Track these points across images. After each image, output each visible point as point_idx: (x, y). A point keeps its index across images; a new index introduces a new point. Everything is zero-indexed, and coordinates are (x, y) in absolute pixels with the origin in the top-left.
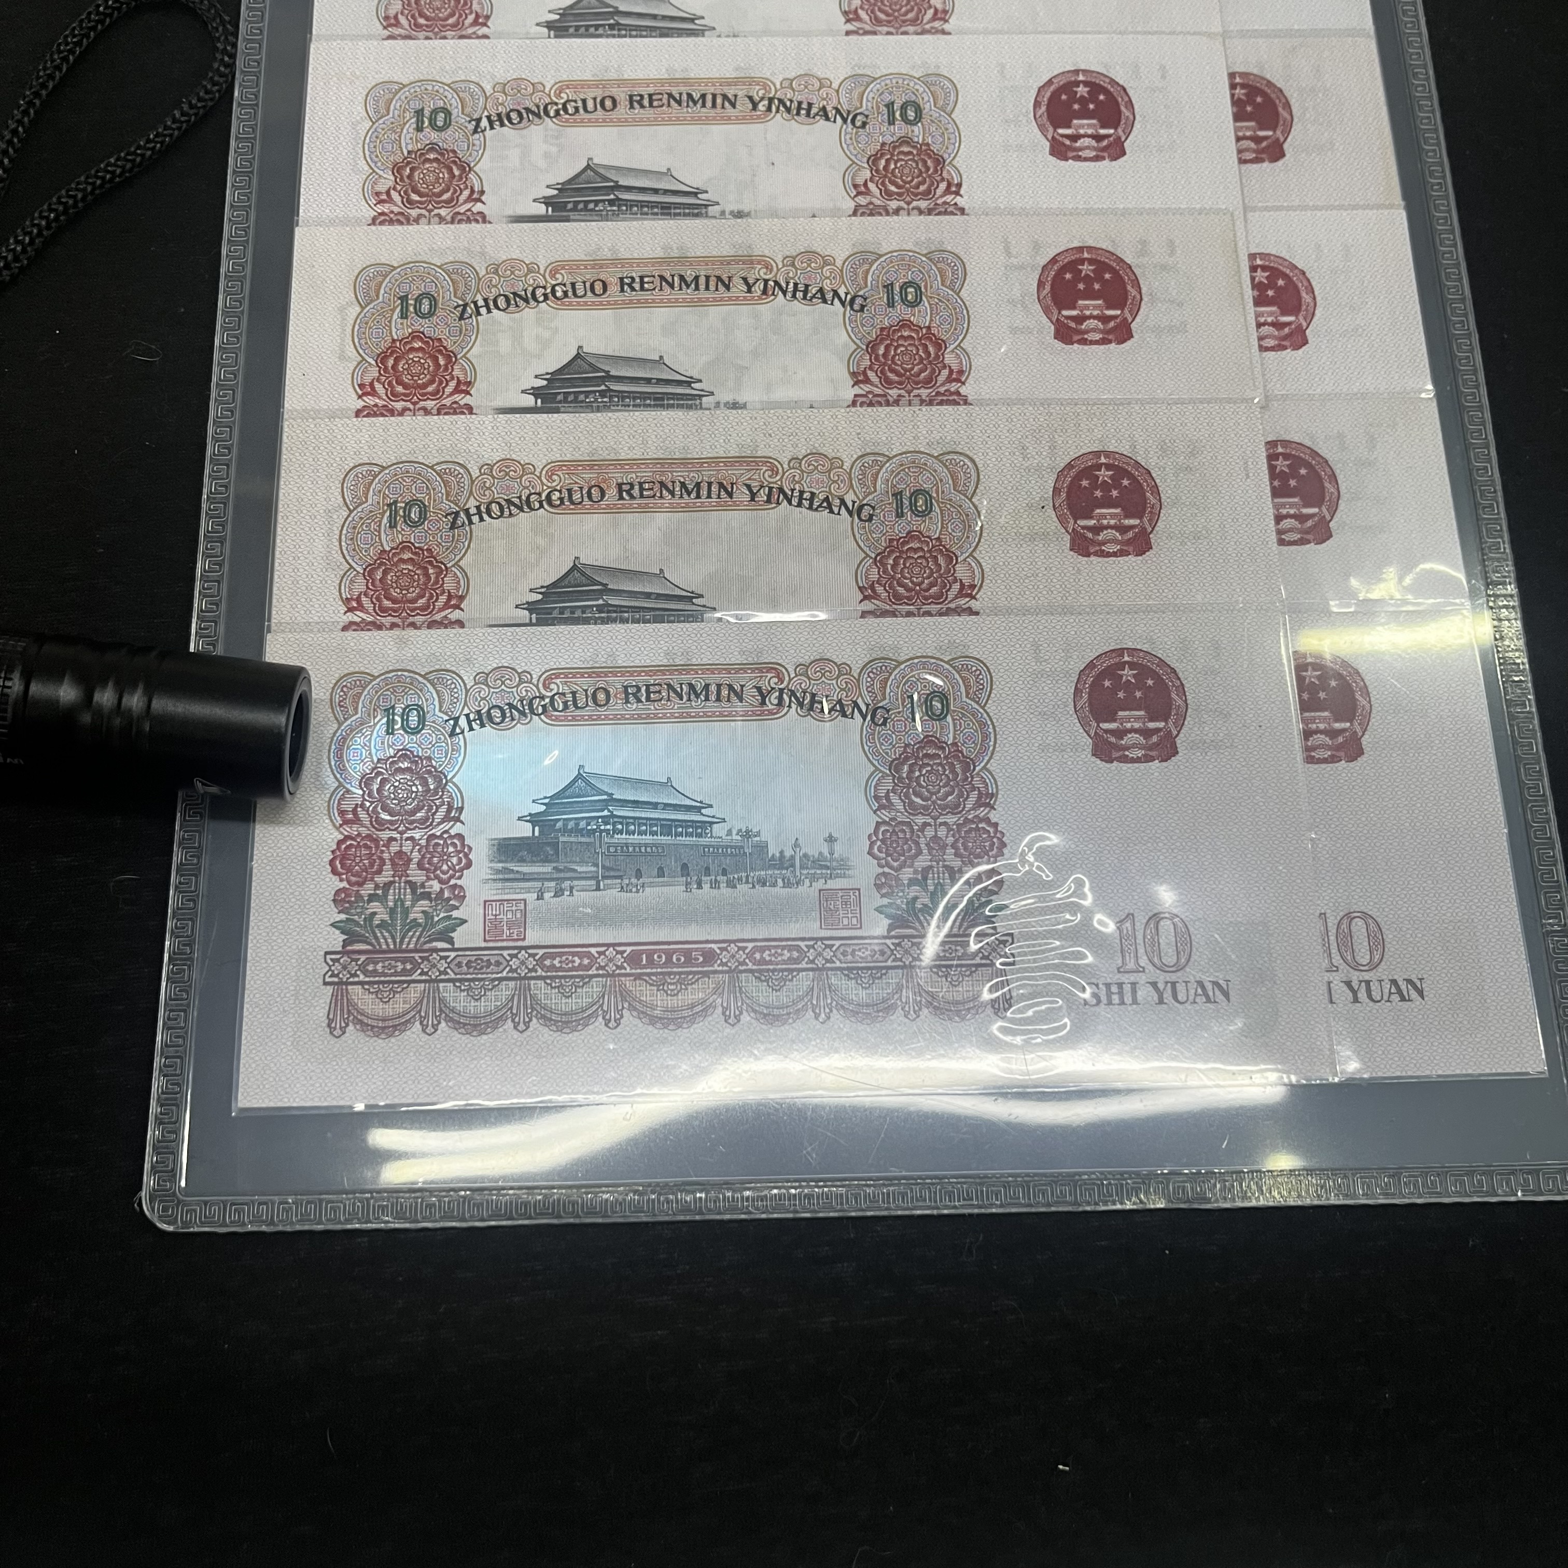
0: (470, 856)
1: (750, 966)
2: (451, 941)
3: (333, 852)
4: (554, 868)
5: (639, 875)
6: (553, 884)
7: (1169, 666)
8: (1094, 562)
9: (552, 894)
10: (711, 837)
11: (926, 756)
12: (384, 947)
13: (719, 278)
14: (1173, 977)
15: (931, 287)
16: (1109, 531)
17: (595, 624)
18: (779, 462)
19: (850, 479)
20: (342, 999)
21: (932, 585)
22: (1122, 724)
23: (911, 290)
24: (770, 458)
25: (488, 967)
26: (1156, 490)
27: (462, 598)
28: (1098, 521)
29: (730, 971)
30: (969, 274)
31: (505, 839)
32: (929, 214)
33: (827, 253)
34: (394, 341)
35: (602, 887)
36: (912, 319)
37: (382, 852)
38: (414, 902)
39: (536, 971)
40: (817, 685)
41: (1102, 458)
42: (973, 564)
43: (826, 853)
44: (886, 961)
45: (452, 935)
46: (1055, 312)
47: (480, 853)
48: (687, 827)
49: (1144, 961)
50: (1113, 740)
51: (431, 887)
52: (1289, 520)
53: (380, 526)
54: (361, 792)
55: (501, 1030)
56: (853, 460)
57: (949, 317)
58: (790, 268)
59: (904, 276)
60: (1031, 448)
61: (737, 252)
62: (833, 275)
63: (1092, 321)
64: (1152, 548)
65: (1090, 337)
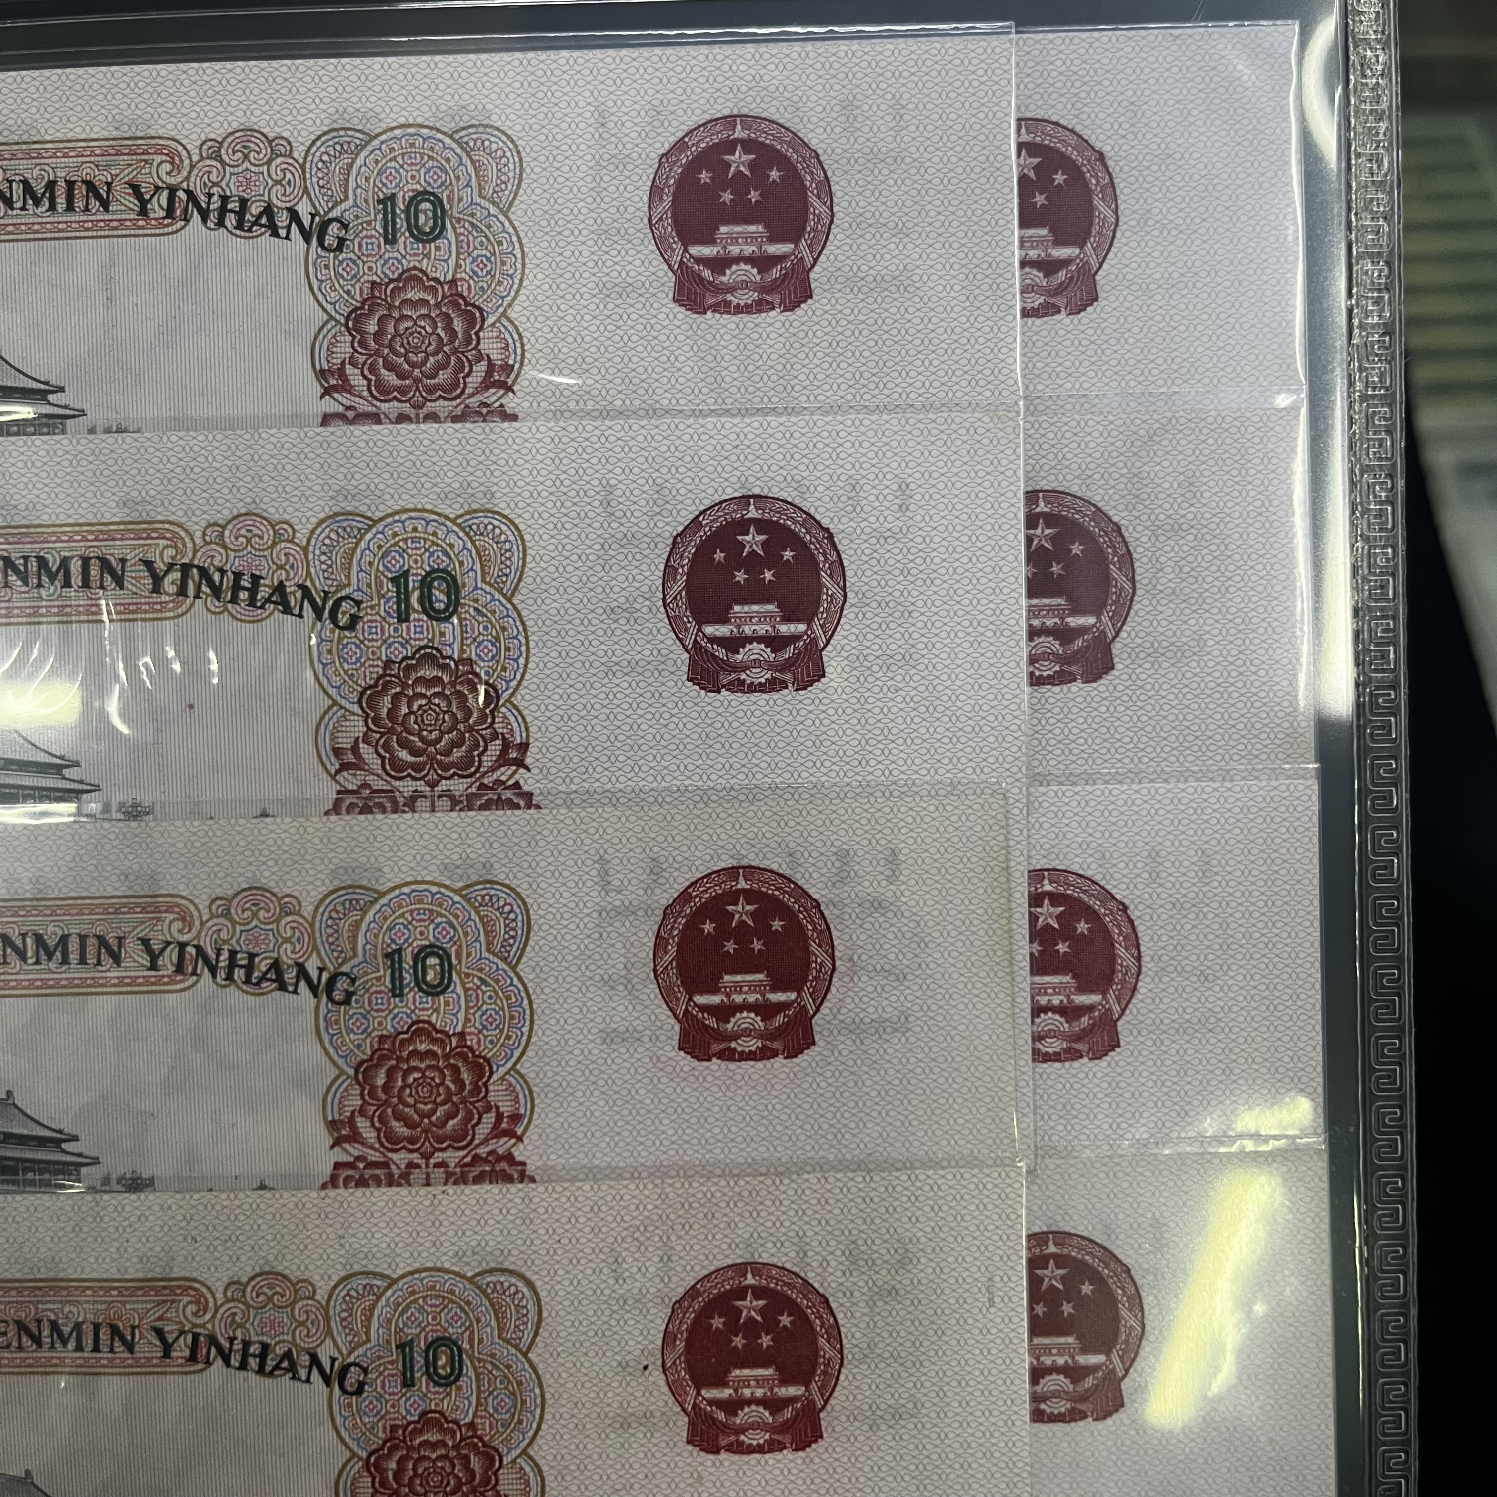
8: (726, 1464)
13: (102, 941)
15: (469, 955)
16: (754, 1407)
18: (209, 1288)
19: (327, 1319)
23: (432, 961)
24: (195, 1280)
26: (835, 1333)
28: (736, 1390)
30: (535, 928)
32: (470, 807)
33: (287, 891)
36: (433, 1019)
41: (749, 1276)
42: (528, 1469)
46: (683, 997)
52: (1054, 1376)
56: (332, 1284)
57: (497, 1013)
58: (222, 920)
59: (421, 933)
60: (630, 1260)
61: (130, 888)
62: (297, 934)
63: (745, 1014)
64: (821, 1437)
65: (740, 1045)
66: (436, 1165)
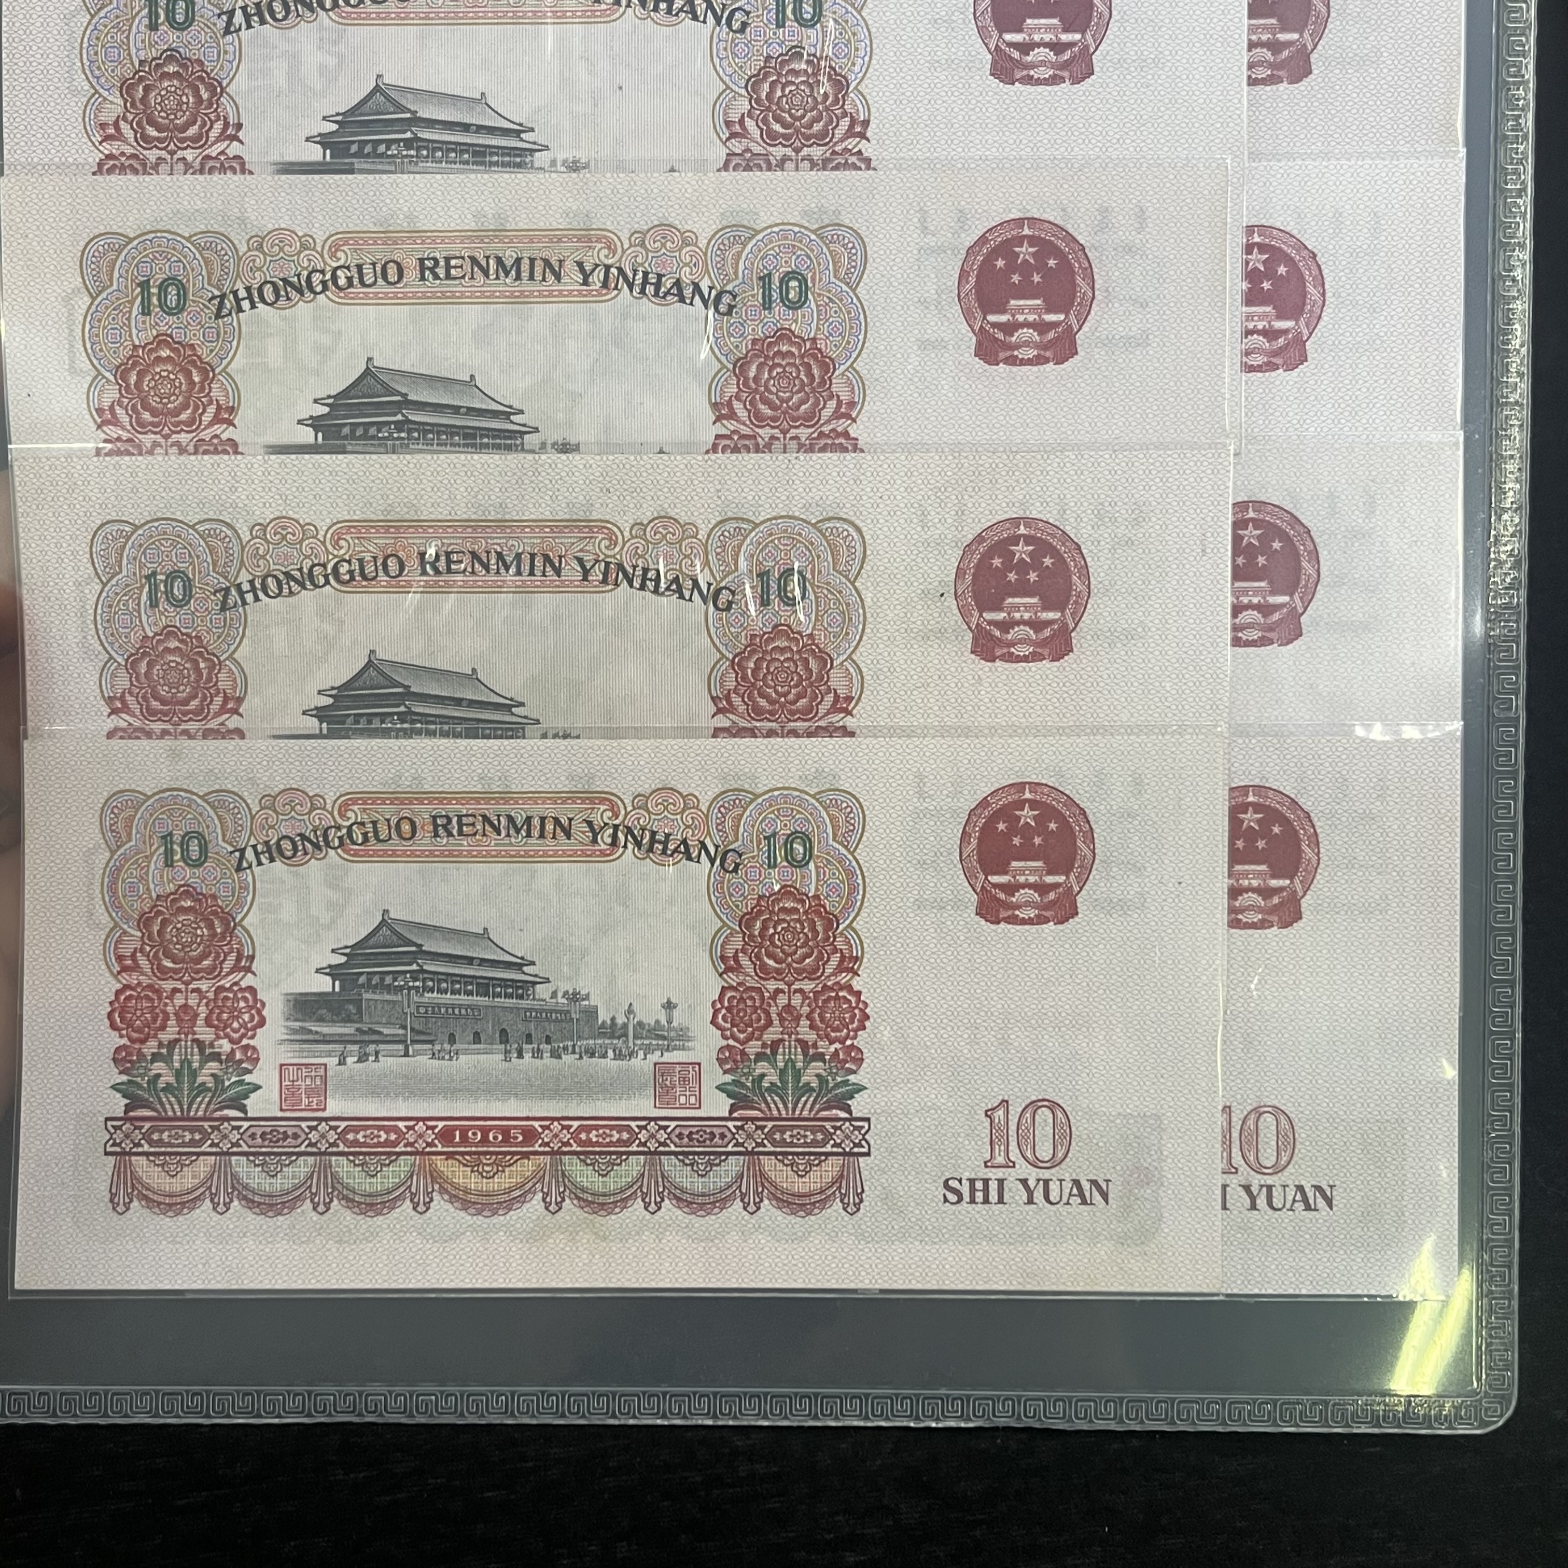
0: (264, 1013)
1: (575, 1147)
2: (243, 1109)
3: (111, 1003)
4: (357, 1030)
5: (452, 1039)
6: (356, 1047)
7: (1078, 805)
8: (1000, 669)
9: (356, 1059)
10: (534, 999)
11: (783, 910)
12: (170, 1113)
14: (1046, 1174)
15: (821, 280)
16: (1022, 627)
17: (397, 738)
18: (619, 528)
19: (706, 553)
20: (125, 1172)
21: (799, 697)
22: (1014, 877)
23: (794, 284)
24: (608, 522)
25: (284, 1139)
26: (1085, 572)
27: (240, 700)
28: (1009, 614)
29: (552, 1153)
30: (870, 260)
31: (301, 994)
32: (824, 168)
33: (687, 227)
34: (135, 347)
35: (411, 1053)
36: (793, 327)
37: (166, 1005)
38: (203, 1062)
39: (338, 1146)
40: (659, 820)
41: (1022, 527)
42: (852, 670)
43: (664, 1022)
44: (726, 1146)
45: (245, 1102)
46: (979, 315)
47: (275, 1010)
48: (507, 987)
49: (1014, 1154)
50: (1002, 896)
51: (221, 1047)
52: (1250, 612)
53: (139, 604)
54: (139, 934)
55: (299, 1210)
56: (710, 526)
57: (840, 324)
58: (639, 249)
59: (786, 262)
60: (933, 513)
61: (570, 223)
62: (694, 260)
63: (1025, 330)
64: (1072, 651)
65: (1022, 353)
66: (791, 438)
